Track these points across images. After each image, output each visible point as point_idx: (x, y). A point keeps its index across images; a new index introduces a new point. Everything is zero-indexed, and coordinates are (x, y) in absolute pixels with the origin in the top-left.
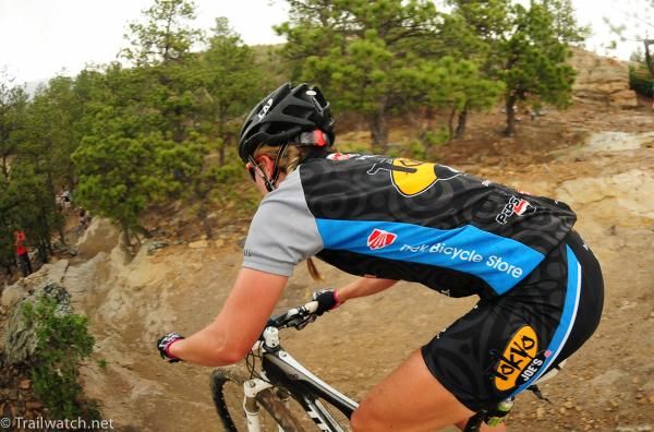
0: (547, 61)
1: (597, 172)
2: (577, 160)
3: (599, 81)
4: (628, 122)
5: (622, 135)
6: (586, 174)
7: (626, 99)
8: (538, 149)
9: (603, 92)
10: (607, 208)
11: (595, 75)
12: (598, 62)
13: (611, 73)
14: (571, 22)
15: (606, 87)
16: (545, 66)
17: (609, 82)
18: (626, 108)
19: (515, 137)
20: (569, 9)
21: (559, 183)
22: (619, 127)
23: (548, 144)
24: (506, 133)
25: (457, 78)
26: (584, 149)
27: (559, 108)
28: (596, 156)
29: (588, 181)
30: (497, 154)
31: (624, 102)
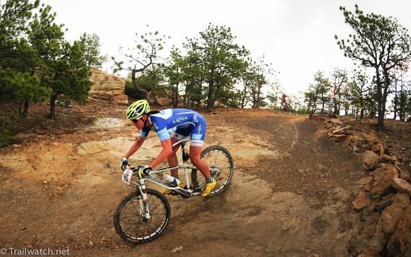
0: (76, 77)
1: (99, 138)
2: (88, 132)
3: (106, 89)
4: (120, 113)
5: (115, 120)
6: (93, 139)
7: (121, 99)
8: (67, 126)
9: (108, 95)
10: (104, 155)
11: (104, 86)
12: (107, 78)
13: (114, 85)
14: (95, 53)
15: (110, 93)
16: (75, 80)
17: (112, 90)
18: (120, 104)
19: (55, 119)
20: (97, 45)
21: (79, 144)
22: (116, 115)
23: (73, 124)
24: (50, 116)
25: (30, 85)
26: (93, 127)
27: (80, 104)
28: (99, 130)
29: (94, 143)
30: (44, 129)
31: (120, 101)
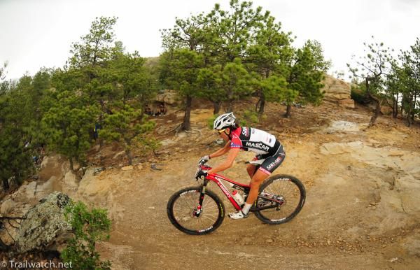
0: (313, 81)
1: (339, 140)
2: (328, 133)
3: (335, 93)
4: (350, 116)
5: (350, 124)
6: (333, 140)
7: (349, 104)
8: (303, 125)
9: (336, 98)
10: (346, 157)
11: (332, 89)
12: (334, 82)
13: (342, 89)
14: (320, 58)
15: (338, 96)
16: (312, 83)
17: (340, 93)
18: (347, 108)
19: (291, 118)
20: (320, 51)
21: (321, 144)
22: (346, 119)
23: (308, 123)
24: (286, 116)
26: (329, 128)
27: (314, 106)
28: (337, 132)
29: (335, 144)
30: (281, 127)
31: (347, 105)
